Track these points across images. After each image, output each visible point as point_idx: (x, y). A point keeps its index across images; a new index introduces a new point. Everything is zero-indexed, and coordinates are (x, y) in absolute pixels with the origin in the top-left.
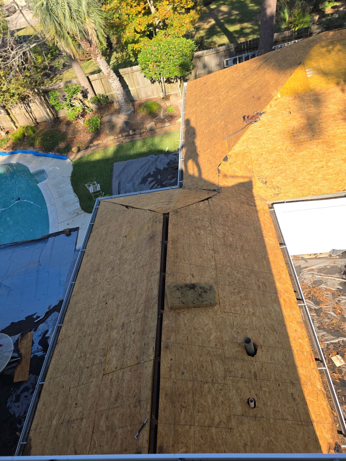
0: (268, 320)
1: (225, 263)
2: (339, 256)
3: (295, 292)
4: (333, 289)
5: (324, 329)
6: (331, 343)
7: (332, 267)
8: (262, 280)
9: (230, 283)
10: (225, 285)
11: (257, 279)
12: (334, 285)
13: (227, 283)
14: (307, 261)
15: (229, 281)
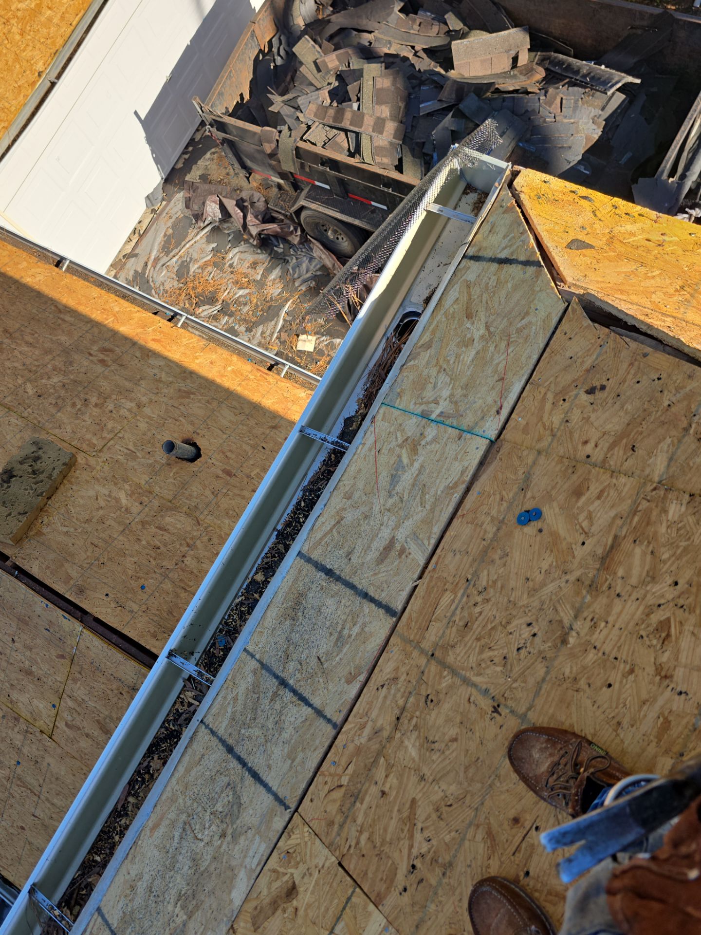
0: (166, 391)
1: (11, 386)
2: (163, 199)
3: (155, 314)
4: (209, 258)
5: (256, 325)
6: (279, 332)
7: (174, 226)
8: (95, 348)
9: (56, 403)
10: (53, 416)
11: (87, 356)
12: (202, 251)
13: (53, 410)
14: (136, 255)
15: (51, 404)
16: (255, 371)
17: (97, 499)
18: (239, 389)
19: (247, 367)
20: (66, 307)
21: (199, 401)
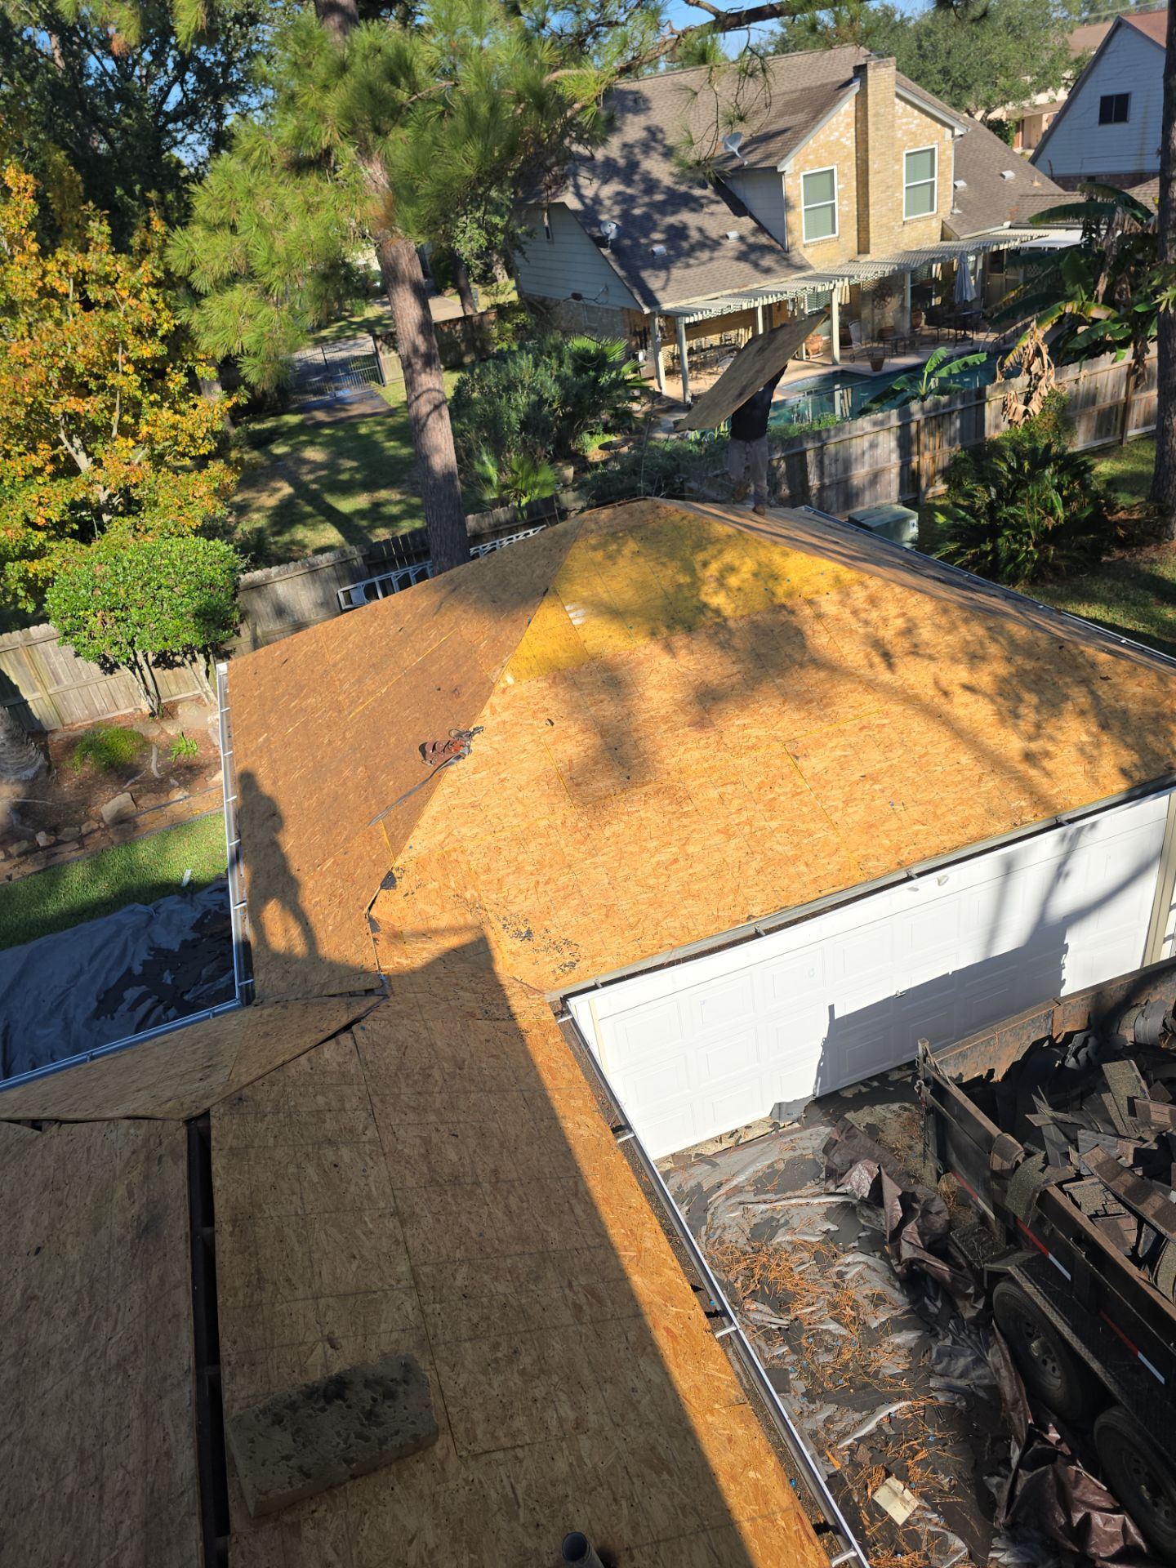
0: (633, 1432)
1: (444, 1252)
2: (798, 1120)
3: (695, 1289)
4: (814, 1239)
5: (826, 1397)
6: (860, 1440)
7: (791, 1163)
8: (583, 1280)
9: (476, 1325)
10: (458, 1340)
11: (565, 1284)
12: (810, 1223)
13: (465, 1332)
14: (714, 1165)
15: (470, 1320)
16: (792, 1515)
17: (410, 1542)
18: (747, 1526)
19: (782, 1496)
20: (588, 1192)
21: (671, 1495)
